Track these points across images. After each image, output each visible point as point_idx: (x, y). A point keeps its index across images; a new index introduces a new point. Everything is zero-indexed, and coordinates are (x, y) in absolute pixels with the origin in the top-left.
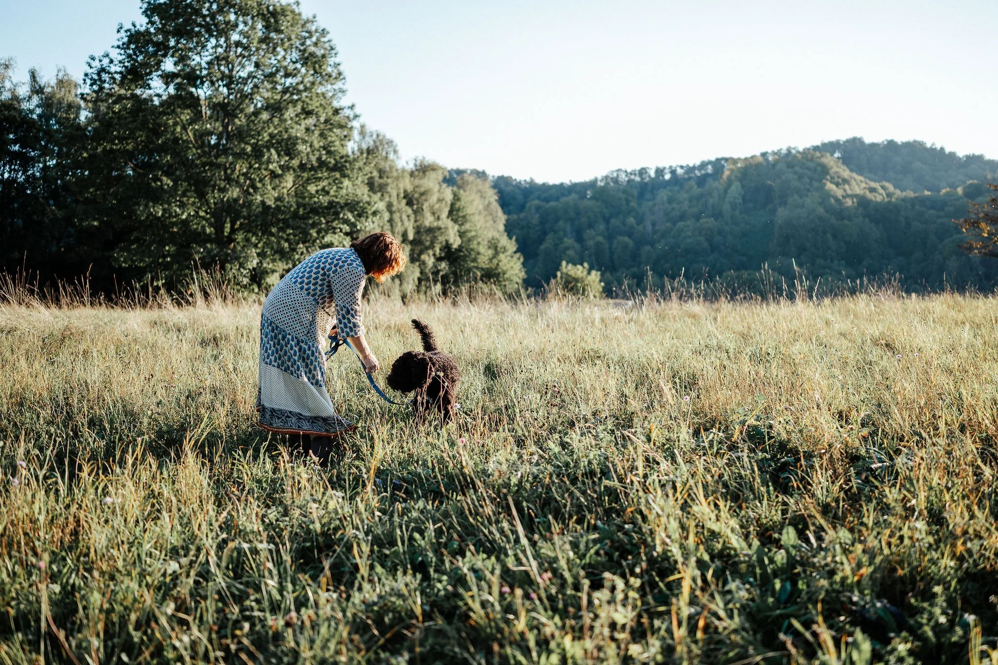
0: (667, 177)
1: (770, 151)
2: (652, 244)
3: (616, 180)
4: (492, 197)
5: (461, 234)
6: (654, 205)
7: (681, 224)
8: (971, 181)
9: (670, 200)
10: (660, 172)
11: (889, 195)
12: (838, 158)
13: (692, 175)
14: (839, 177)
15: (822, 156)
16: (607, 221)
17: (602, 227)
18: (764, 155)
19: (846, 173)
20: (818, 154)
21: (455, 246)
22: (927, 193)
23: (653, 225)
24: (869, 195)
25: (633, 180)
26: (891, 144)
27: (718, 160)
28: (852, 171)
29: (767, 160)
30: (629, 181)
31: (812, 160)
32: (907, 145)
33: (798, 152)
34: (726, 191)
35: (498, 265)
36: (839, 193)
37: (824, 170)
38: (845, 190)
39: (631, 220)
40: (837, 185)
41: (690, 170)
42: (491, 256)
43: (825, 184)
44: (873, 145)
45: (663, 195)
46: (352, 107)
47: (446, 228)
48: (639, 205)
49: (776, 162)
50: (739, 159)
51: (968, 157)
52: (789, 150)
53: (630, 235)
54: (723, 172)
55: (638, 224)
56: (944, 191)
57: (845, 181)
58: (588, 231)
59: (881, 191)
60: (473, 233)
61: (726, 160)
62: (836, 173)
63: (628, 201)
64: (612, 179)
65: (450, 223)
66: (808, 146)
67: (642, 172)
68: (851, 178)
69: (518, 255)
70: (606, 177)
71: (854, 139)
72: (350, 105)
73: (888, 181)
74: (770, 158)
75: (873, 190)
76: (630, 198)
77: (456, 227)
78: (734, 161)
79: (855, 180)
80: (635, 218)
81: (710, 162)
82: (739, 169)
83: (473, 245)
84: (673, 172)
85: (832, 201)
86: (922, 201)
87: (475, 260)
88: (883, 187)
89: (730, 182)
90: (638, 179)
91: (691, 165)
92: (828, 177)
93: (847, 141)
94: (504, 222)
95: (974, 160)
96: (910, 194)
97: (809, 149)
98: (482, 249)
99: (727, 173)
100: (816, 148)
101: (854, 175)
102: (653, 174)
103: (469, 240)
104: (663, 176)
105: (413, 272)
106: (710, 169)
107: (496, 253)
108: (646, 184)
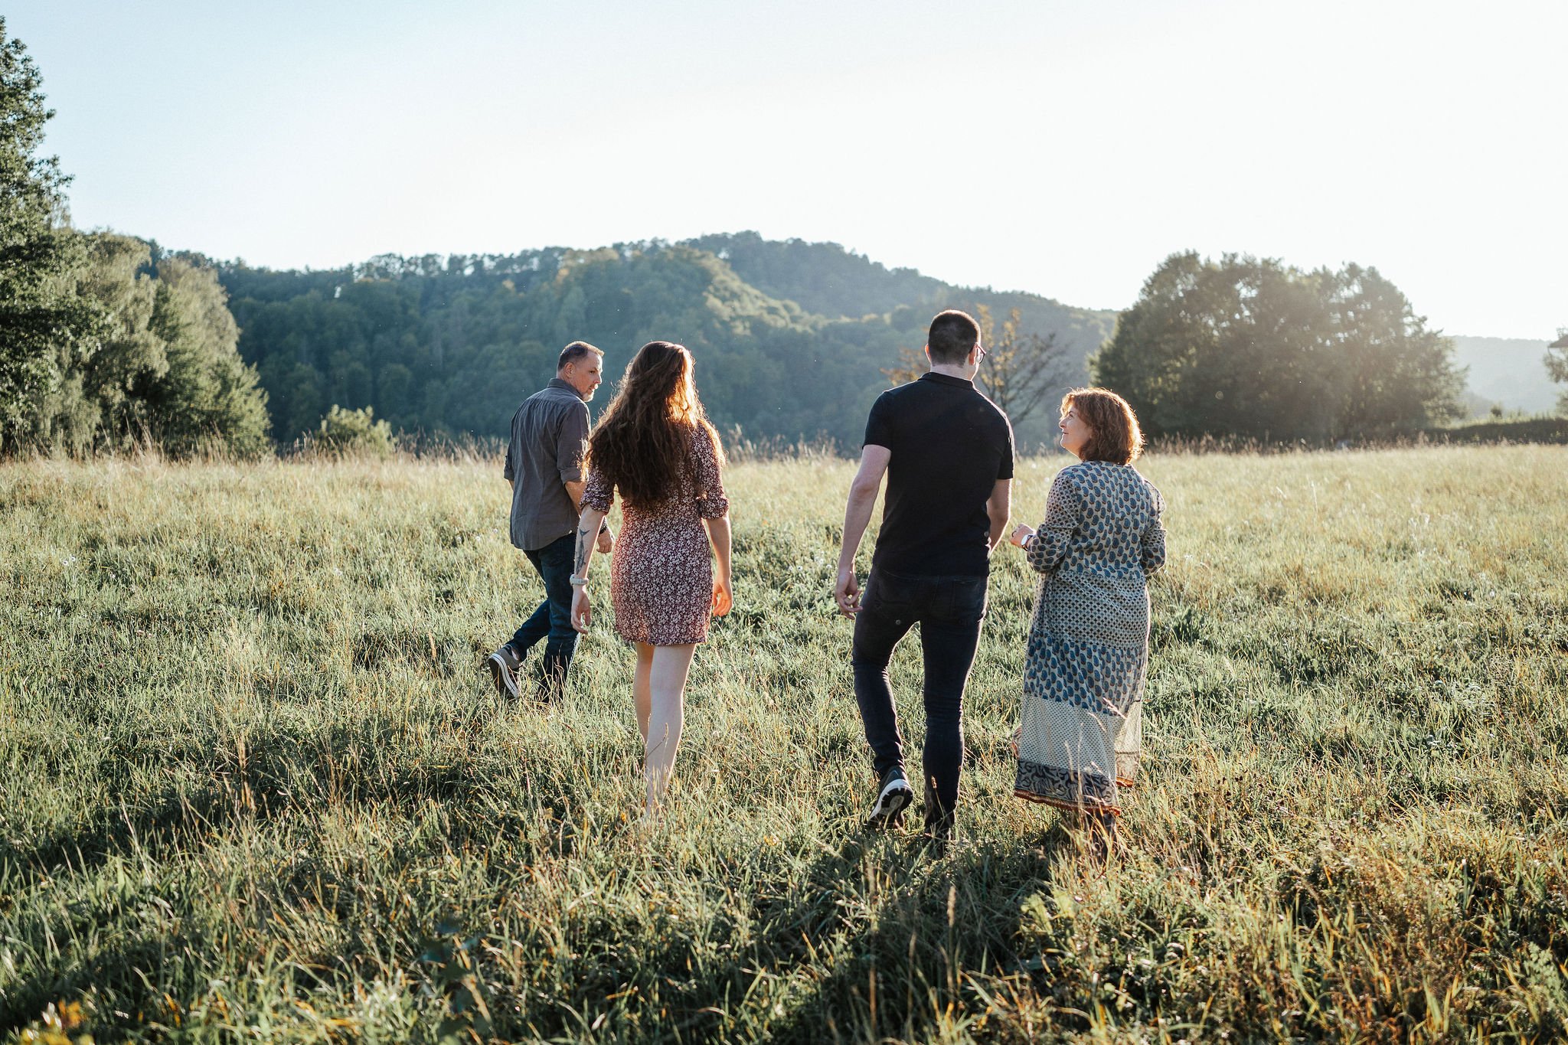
0: (468, 271)
1: (626, 242)
2: (444, 380)
3: (383, 272)
4: (218, 296)
5: (171, 355)
6: (447, 316)
7: (490, 348)
8: (901, 306)
9: (474, 309)
10: (456, 262)
11: (794, 319)
12: (725, 260)
13: (509, 271)
14: (726, 289)
15: (703, 256)
16: (370, 337)
17: (361, 346)
18: (618, 247)
19: (735, 284)
20: (697, 253)
21: (160, 374)
22: (845, 320)
23: (446, 346)
24: (768, 318)
25: (413, 274)
26: (798, 242)
27: (547, 249)
28: (744, 280)
29: (622, 255)
30: (406, 275)
31: (688, 261)
32: (819, 247)
33: (668, 247)
34: (561, 301)
35: (228, 406)
36: (726, 312)
37: (705, 278)
38: (734, 309)
39: (410, 338)
40: (724, 300)
41: (504, 263)
42: (216, 392)
43: (706, 298)
44: (773, 244)
45: (463, 299)
46: (53, 162)
47: (147, 345)
48: (423, 313)
49: (637, 260)
50: (581, 252)
51: (898, 270)
52: (654, 242)
53: (407, 361)
54: (556, 272)
55: (421, 344)
56: (866, 318)
57: (735, 296)
58: (338, 353)
59: (784, 312)
60: (189, 355)
61: (563, 251)
62: (722, 282)
63: (405, 308)
64: (378, 269)
65: (152, 338)
66: (683, 239)
67: (428, 260)
68: (743, 291)
69: (259, 392)
70: (369, 265)
71: (748, 233)
72: (50, 157)
73: (793, 298)
74: (628, 254)
75: (772, 311)
76: (408, 302)
77: (164, 344)
78: (575, 254)
79: (748, 294)
80: (416, 334)
81: (535, 253)
82: (580, 268)
83: (188, 374)
84: (478, 264)
85: (718, 325)
86: (836, 330)
87: (189, 398)
88: (786, 307)
89: (567, 286)
90: (420, 271)
91: (507, 255)
92: (711, 288)
93: (738, 236)
94: (237, 338)
95: (907, 276)
96: (823, 322)
97: (683, 243)
98: (203, 381)
99: (564, 272)
100: (694, 243)
101: (747, 287)
102: (445, 266)
103: (183, 365)
104: (462, 270)
105: (89, 415)
106: (535, 263)
107: (226, 387)
108: (433, 281)
